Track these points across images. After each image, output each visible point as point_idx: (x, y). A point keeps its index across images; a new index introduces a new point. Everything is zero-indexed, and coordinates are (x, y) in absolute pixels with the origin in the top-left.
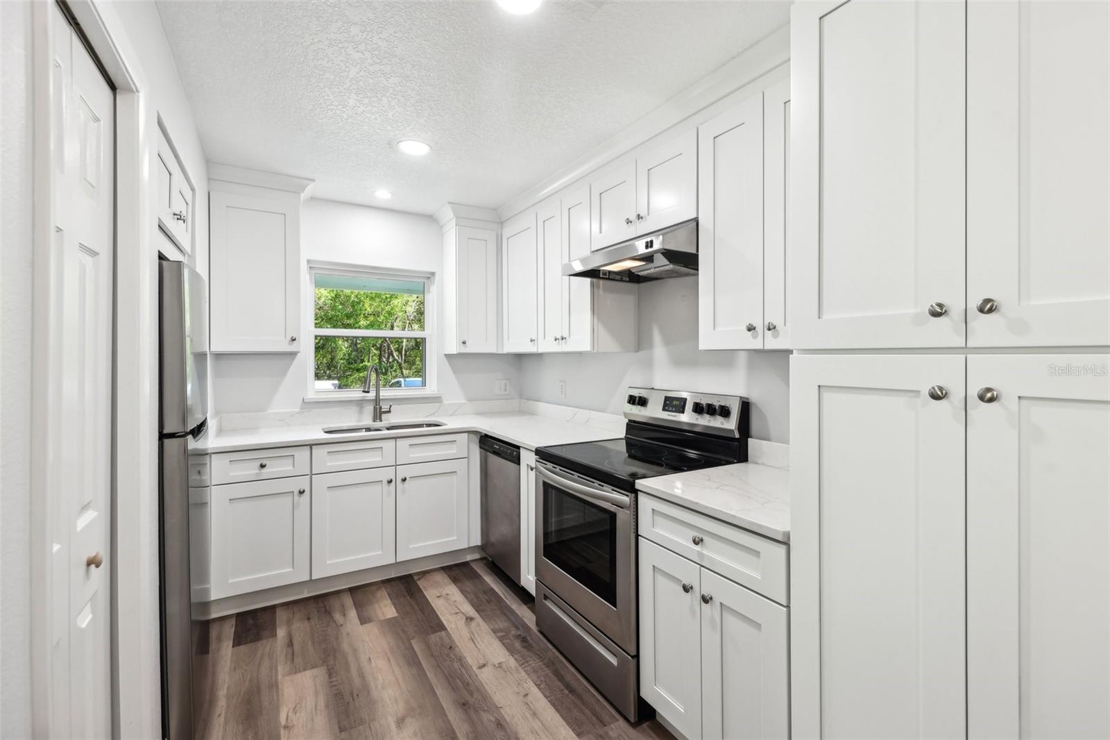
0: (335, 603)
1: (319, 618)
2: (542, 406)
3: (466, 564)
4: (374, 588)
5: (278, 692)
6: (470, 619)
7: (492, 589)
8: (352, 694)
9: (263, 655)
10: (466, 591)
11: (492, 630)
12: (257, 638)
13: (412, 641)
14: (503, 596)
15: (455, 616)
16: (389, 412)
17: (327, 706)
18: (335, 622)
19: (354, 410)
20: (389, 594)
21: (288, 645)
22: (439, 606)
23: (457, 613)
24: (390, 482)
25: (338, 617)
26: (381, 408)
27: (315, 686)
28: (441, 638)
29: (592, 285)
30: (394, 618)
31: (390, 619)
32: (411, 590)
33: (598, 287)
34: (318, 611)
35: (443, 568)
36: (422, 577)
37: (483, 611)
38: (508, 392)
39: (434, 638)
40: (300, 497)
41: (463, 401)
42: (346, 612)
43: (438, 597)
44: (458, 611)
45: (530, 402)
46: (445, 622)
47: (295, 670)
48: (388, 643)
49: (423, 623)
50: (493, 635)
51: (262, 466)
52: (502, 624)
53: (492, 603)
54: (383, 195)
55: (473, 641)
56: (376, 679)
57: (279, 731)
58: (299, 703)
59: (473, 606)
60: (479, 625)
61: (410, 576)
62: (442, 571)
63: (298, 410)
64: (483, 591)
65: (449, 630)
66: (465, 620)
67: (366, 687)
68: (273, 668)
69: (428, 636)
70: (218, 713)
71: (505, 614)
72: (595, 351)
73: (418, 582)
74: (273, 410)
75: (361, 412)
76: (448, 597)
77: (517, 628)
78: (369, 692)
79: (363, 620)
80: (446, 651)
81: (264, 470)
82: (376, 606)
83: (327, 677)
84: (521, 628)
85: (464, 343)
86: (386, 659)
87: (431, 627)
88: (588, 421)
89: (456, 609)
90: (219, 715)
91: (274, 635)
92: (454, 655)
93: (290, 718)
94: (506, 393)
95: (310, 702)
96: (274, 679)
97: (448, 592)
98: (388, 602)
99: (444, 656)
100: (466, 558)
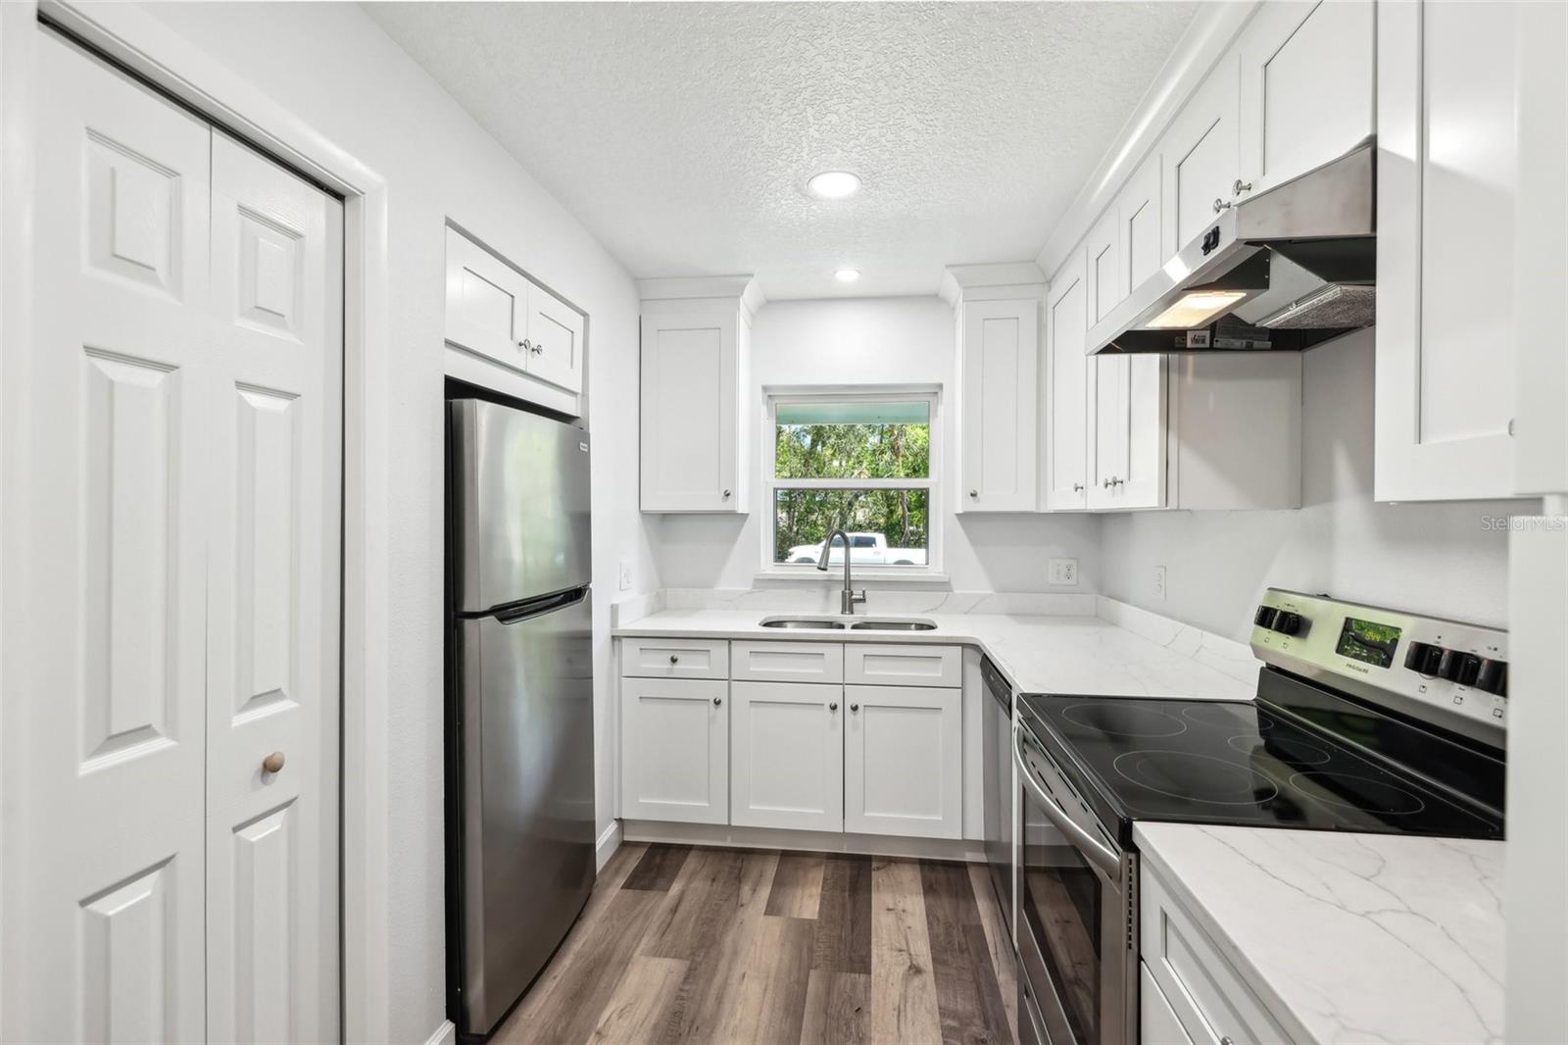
0: (754, 866)
1: (725, 883)
2: (1128, 612)
3: (961, 867)
4: (812, 861)
5: (622, 974)
6: (916, 970)
7: (980, 928)
8: (693, 1022)
9: (640, 912)
10: (935, 916)
11: (940, 1008)
12: (648, 887)
13: (812, 972)
14: (991, 950)
15: (895, 953)
16: (863, 600)
17: (655, 1027)
18: (738, 896)
19: (818, 593)
20: (825, 879)
21: (671, 910)
22: (882, 923)
23: (901, 951)
24: (834, 708)
25: (746, 889)
26: (851, 594)
27: (662, 988)
28: (854, 985)
29: (1166, 368)
30: (810, 921)
31: (804, 921)
32: (857, 882)
33: (1182, 371)
34: (730, 873)
35: (922, 862)
36: (884, 867)
37: (945, 963)
38: (1073, 581)
39: (845, 979)
40: (716, 708)
41: (989, 592)
42: (758, 888)
43: (889, 910)
44: (905, 948)
45: (1112, 601)
46: (874, 960)
47: (657, 952)
48: (781, 959)
49: (842, 948)
50: (937, 1016)
51: (674, 660)
52: (964, 1004)
53: (966, 955)
54: (847, 276)
55: (899, 1015)
56: (733, 1014)
57: (590, 1034)
58: (631, 1004)
59: (932, 948)
60: (923, 988)
61: (868, 859)
62: (918, 867)
63: (749, 589)
64: (964, 927)
65: (873, 976)
66: (906, 967)
67: (713, 1023)
68: (638, 937)
69: (838, 974)
70: (555, 974)
71: (978, 988)
72: (1173, 505)
73: (873, 873)
74: (722, 587)
75: (827, 597)
76: (904, 916)
77: (987, 1024)
78: (712, 1032)
79: (772, 909)
80: (850, 1013)
81: (677, 666)
82: (799, 892)
83: (681, 979)
84: (993, 1027)
85: (973, 495)
86: (763, 987)
87: (850, 958)
88: (1197, 651)
89: (903, 942)
90: (555, 978)
91: (667, 890)
92: (858, 1026)
93: (610, 1023)
94: (1068, 582)
95: (641, 1010)
96: (630, 952)
97: (909, 908)
98: (816, 891)
99: (842, 1022)
100: (964, 856)
